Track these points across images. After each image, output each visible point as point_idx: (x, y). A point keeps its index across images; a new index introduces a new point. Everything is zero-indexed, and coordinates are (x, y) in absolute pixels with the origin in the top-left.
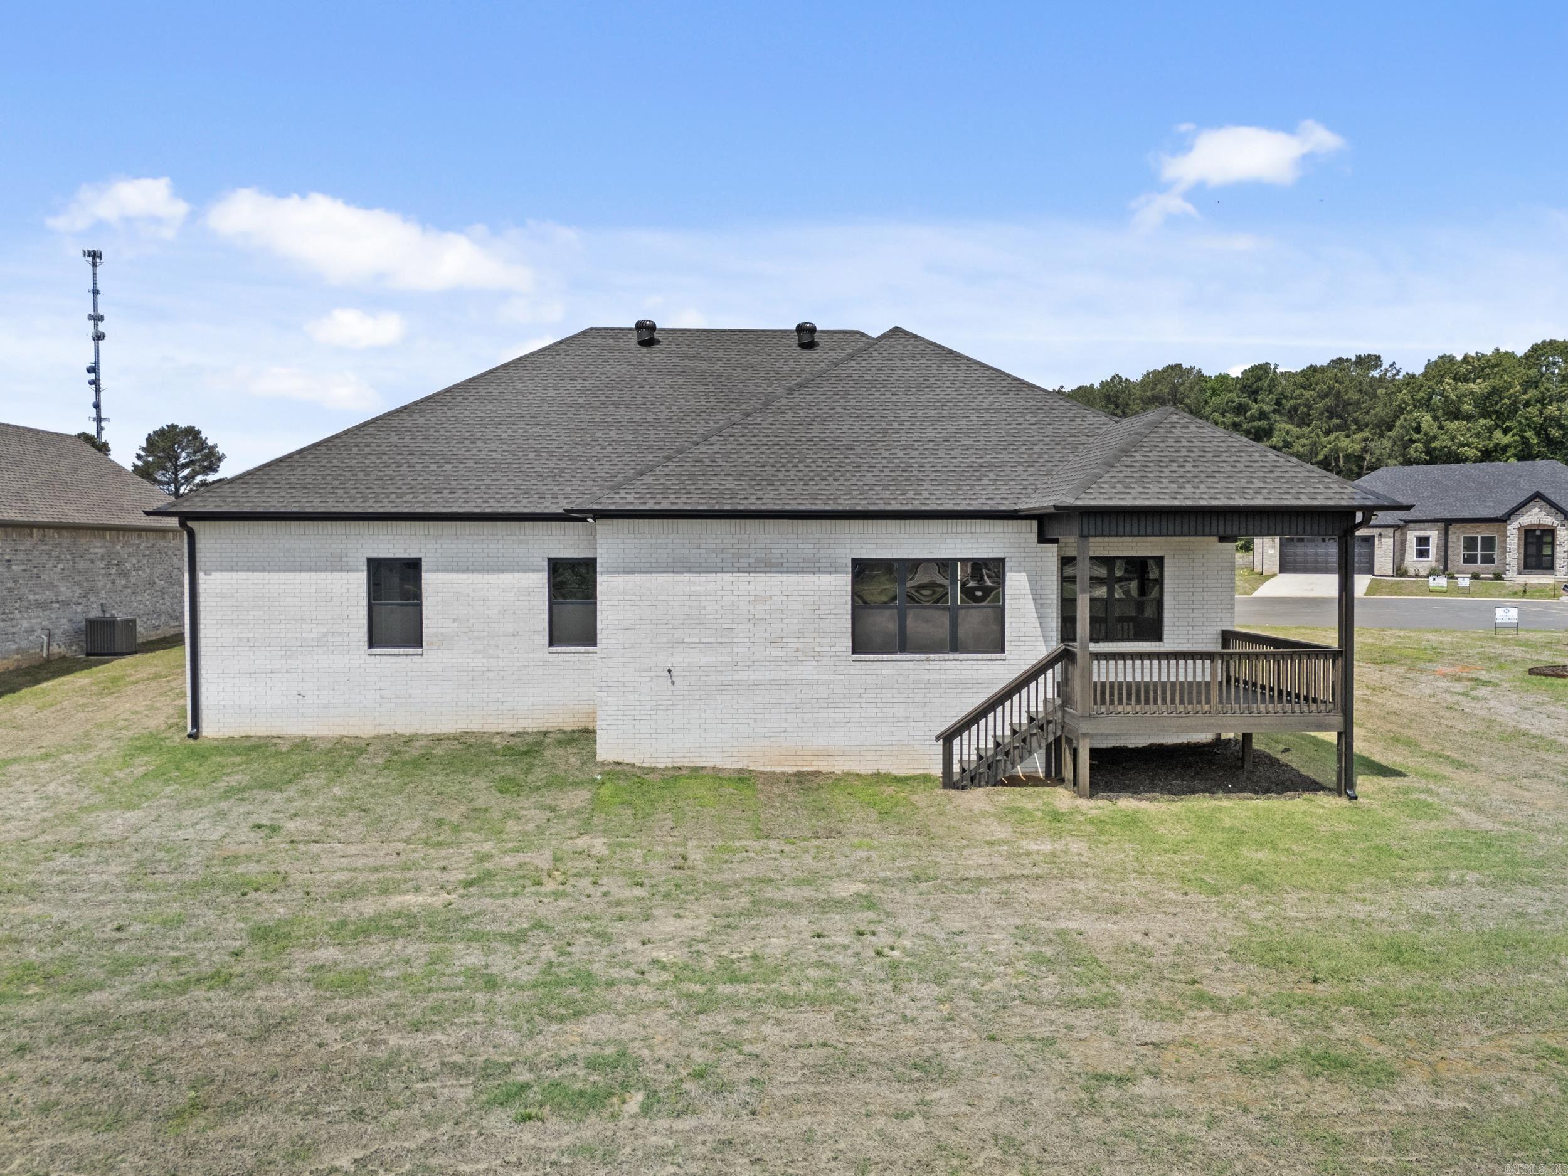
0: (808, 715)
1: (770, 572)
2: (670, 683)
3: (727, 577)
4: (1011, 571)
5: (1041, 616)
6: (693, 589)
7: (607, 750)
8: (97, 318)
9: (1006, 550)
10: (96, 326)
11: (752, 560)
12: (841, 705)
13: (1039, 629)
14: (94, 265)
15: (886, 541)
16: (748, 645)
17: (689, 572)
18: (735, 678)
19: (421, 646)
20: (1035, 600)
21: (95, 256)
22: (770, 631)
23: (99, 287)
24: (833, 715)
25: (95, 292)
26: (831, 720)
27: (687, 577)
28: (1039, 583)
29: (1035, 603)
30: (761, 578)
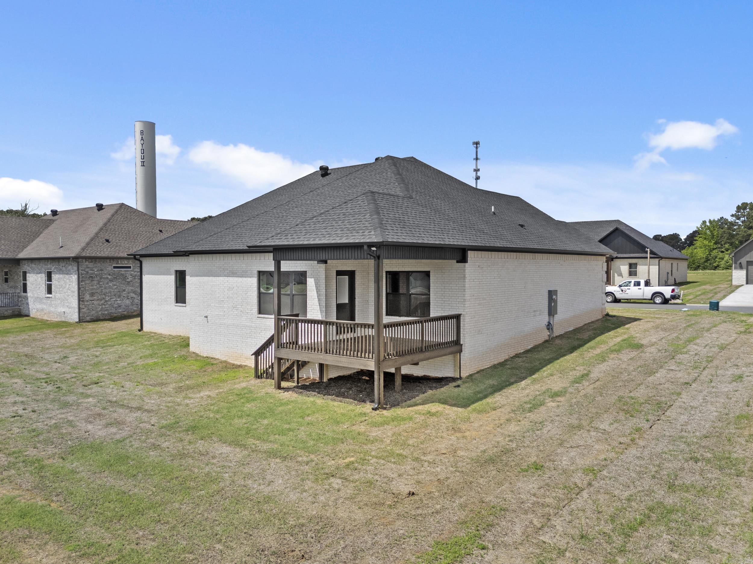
0: (244, 340)
1: (234, 277)
2: (207, 322)
3: (221, 278)
4: (309, 278)
5: (319, 300)
6: (213, 283)
7: (192, 349)
8: (477, 170)
9: (307, 267)
10: (477, 173)
11: (228, 271)
12: (254, 337)
13: (319, 307)
14: (477, 148)
15: (267, 263)
16: (228, 308)
17: (212, 276)
18: (224, 322)
19: (185, 303)
20: (317, 292)
21: (477, 144)
22: (233, 302)
23: (479, 157)
24: (251, 341)
25: (477, 159)
26: (251, 343)
27: (211, 278)
28: (318, 283)
29: (317, 294)
30: (231, 279)
